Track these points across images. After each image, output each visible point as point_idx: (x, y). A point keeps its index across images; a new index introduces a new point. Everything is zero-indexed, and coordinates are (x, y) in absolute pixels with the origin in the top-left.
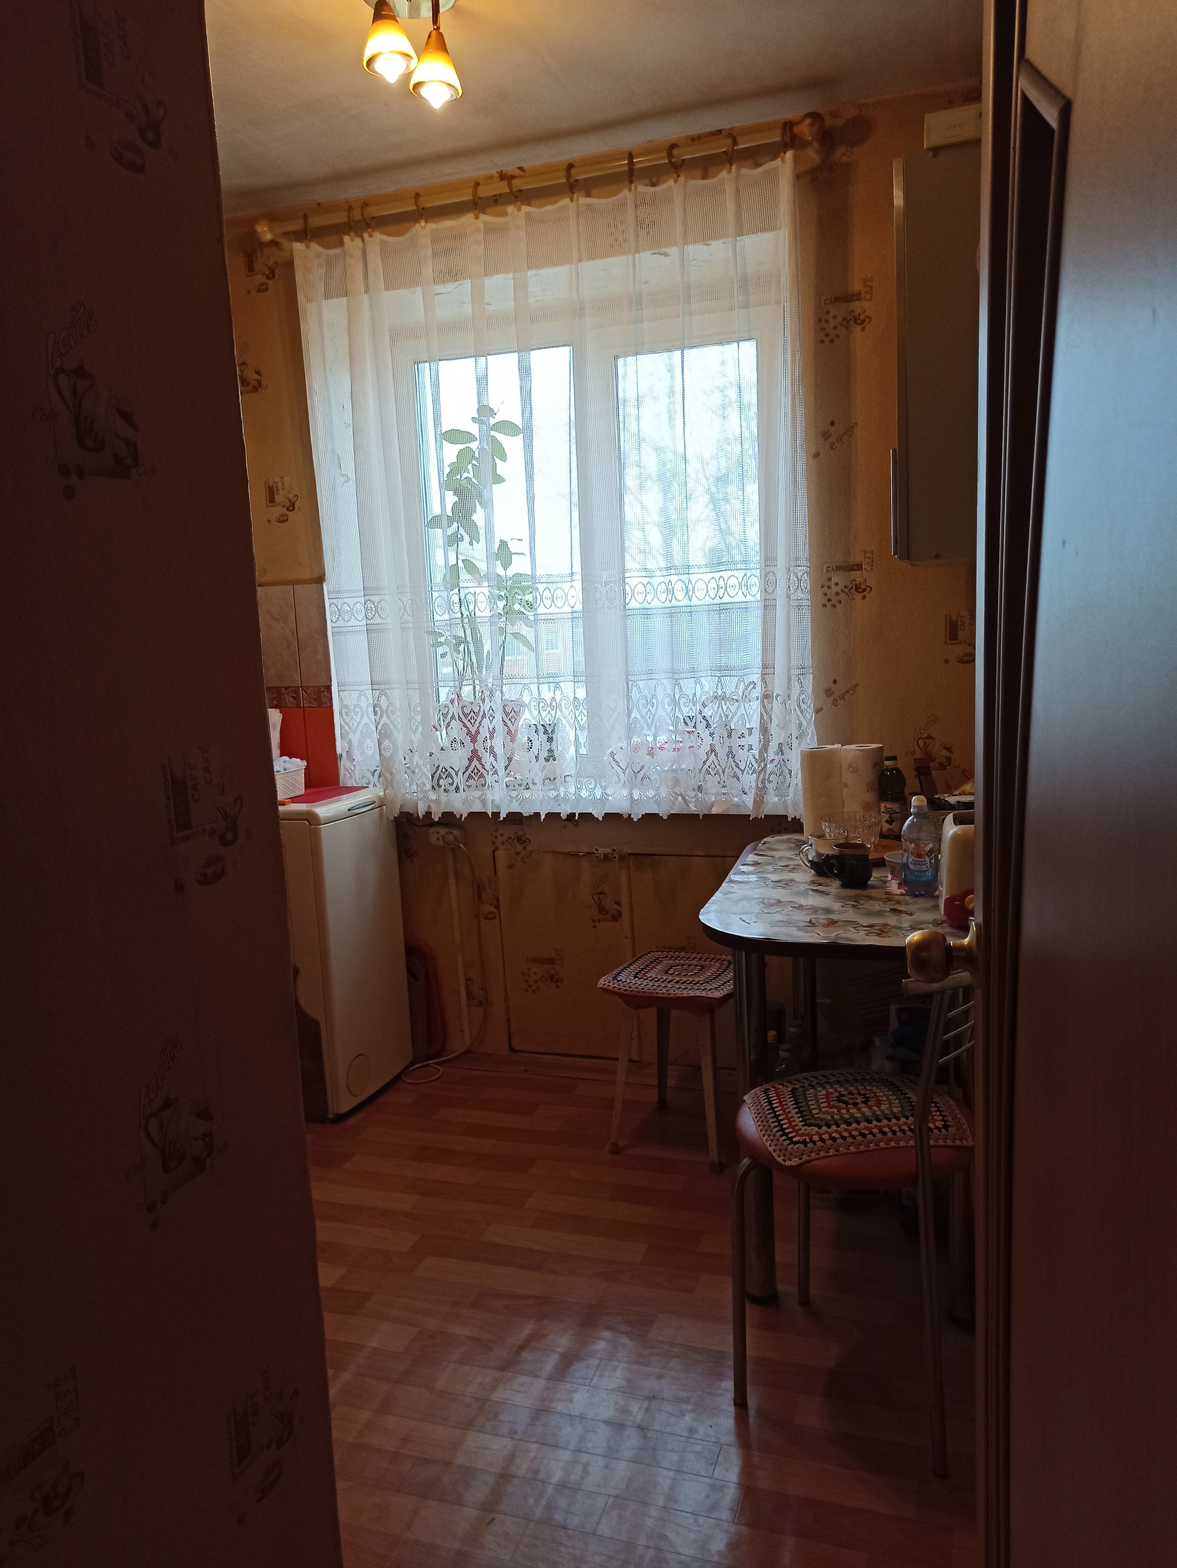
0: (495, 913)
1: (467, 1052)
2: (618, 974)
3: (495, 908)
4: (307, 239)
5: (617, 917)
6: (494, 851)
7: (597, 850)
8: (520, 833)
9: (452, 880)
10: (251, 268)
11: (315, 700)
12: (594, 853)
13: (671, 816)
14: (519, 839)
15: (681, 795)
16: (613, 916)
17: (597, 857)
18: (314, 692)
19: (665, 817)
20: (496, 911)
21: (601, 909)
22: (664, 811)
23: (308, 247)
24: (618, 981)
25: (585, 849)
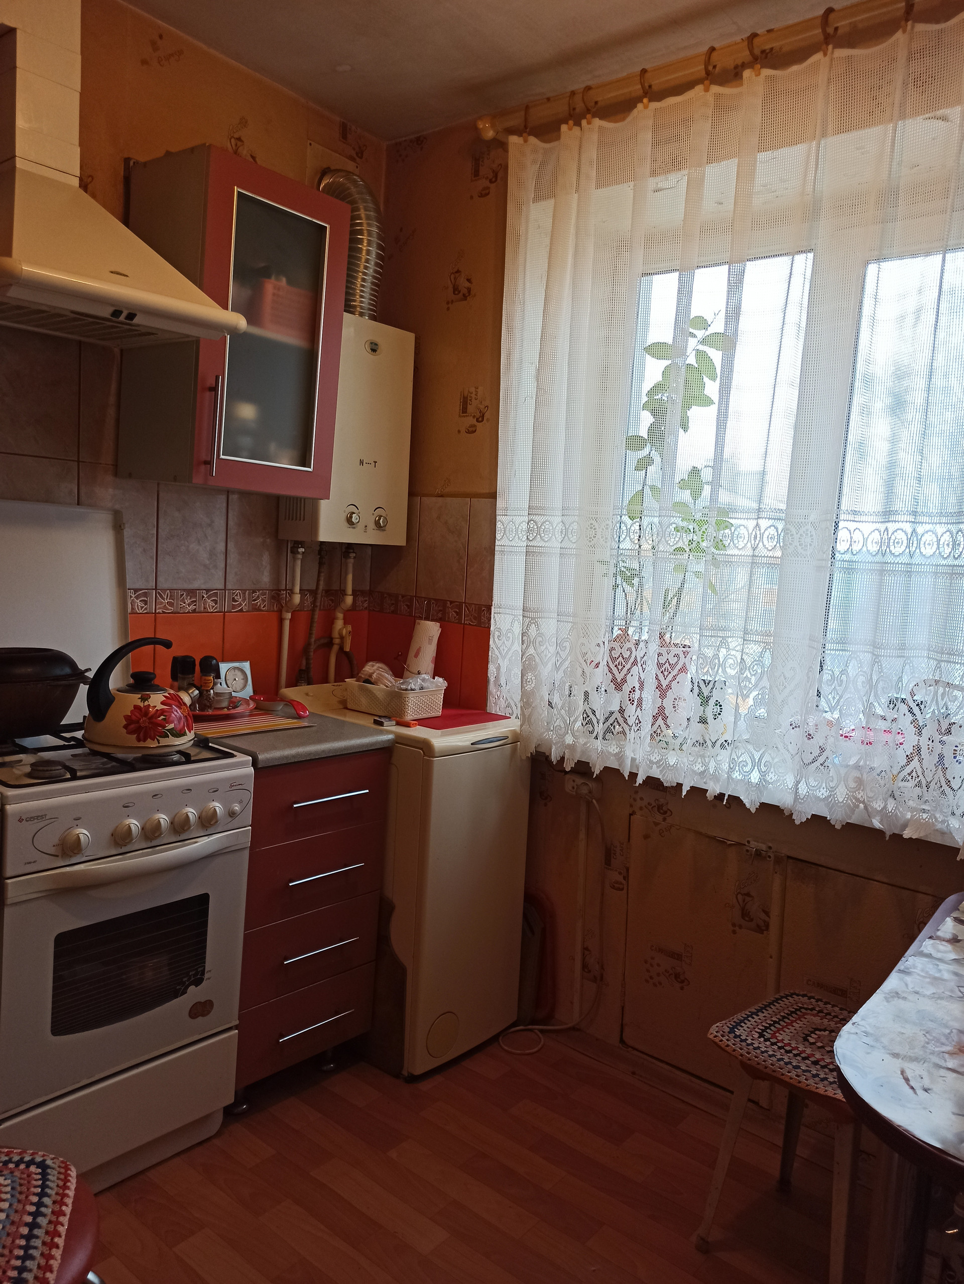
0: (623, 884)
1: (573, 1029)
2: (738, 1024)
3: (624, 878)
4: (526, 132)
5: (762, 928)
6: (631, 815)
7: (749, 842)
8: (662, 801)
9: (582, 835)
10: (476, 173)
11: (475, 618)
12: (745, 845)
13: (849, 827)
14: (660, 807)
15: (863, 802)
16: (758, 926)
17: (747, 851)
18: (475, 610)
19: (838, 827)
20: (624, 882)
21: (745, 914)
22: (837, 817)
23: (526, 141)
24: (736, 1036)
25: (734, 838)
